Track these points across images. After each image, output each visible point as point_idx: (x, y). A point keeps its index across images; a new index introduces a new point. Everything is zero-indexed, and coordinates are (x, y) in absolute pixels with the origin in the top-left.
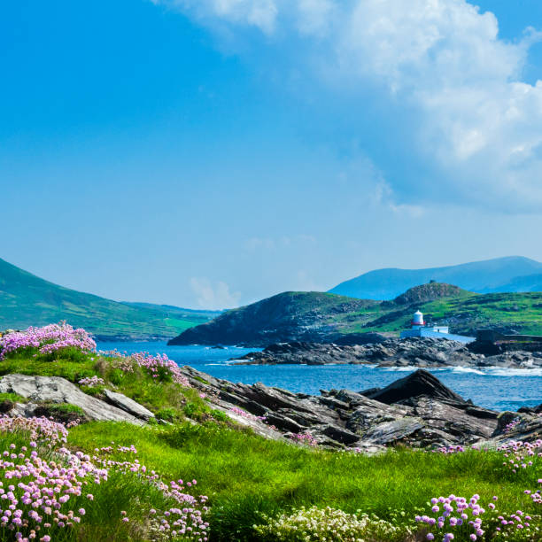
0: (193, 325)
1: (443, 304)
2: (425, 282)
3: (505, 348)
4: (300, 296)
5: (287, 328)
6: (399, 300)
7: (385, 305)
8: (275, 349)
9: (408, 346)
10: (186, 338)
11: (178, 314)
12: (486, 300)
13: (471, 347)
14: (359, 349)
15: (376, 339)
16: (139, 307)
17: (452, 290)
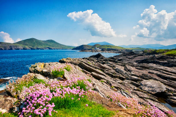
0: (74, 48)
1: (98, 46)
2: (96, 44)
3: (104, 50)
4: (84, 45)
5: (83, 48)
6: (94, 46)
7: (92, 46)
8: (82, 50)
9: (95, 50)
10: (73, 49)
11: (72, 47)
12: (102, 46)
13: (101, 50)
14: (90, 50)
15: (92, 49)
16: (68, 46)
17: (99, 45)
